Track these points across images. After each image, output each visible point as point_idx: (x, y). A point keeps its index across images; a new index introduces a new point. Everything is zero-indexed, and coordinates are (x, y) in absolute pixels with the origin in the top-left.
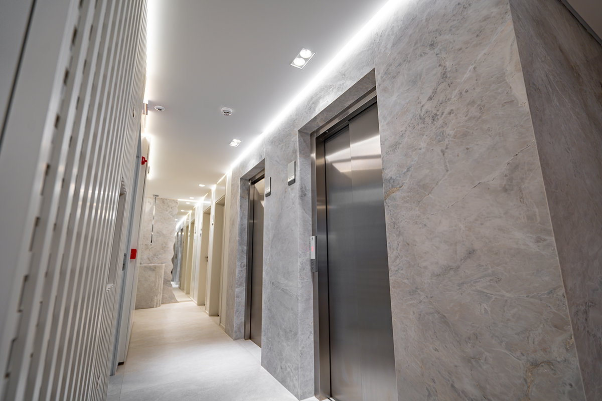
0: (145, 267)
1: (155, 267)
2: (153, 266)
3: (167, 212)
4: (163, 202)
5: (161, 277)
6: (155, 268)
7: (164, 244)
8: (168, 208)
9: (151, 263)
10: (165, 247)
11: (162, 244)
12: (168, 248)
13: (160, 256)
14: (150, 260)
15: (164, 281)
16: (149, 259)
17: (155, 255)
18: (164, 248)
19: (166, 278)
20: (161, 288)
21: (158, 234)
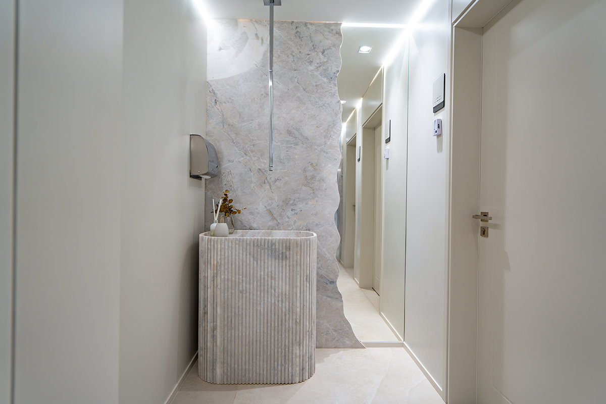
0: (257, 244)
1: (288, 245)
2: (282, 242)
3: (311, 68)
4: (298, 35)
5: (308, 278)
6: (288, 248)
7: (310, 168)
8: (314, 54)
9: (278, 227)
10: (313, 177)
11: (305, 170)
12: (322, 180)
13: (300, 206)
14: (274, 218)
15: (318, 281)
16: (270, 212)
17: (286, 202)
18: (311, 180)
19: (323, 272)
20: (310, 315)
21: (290, 138)
